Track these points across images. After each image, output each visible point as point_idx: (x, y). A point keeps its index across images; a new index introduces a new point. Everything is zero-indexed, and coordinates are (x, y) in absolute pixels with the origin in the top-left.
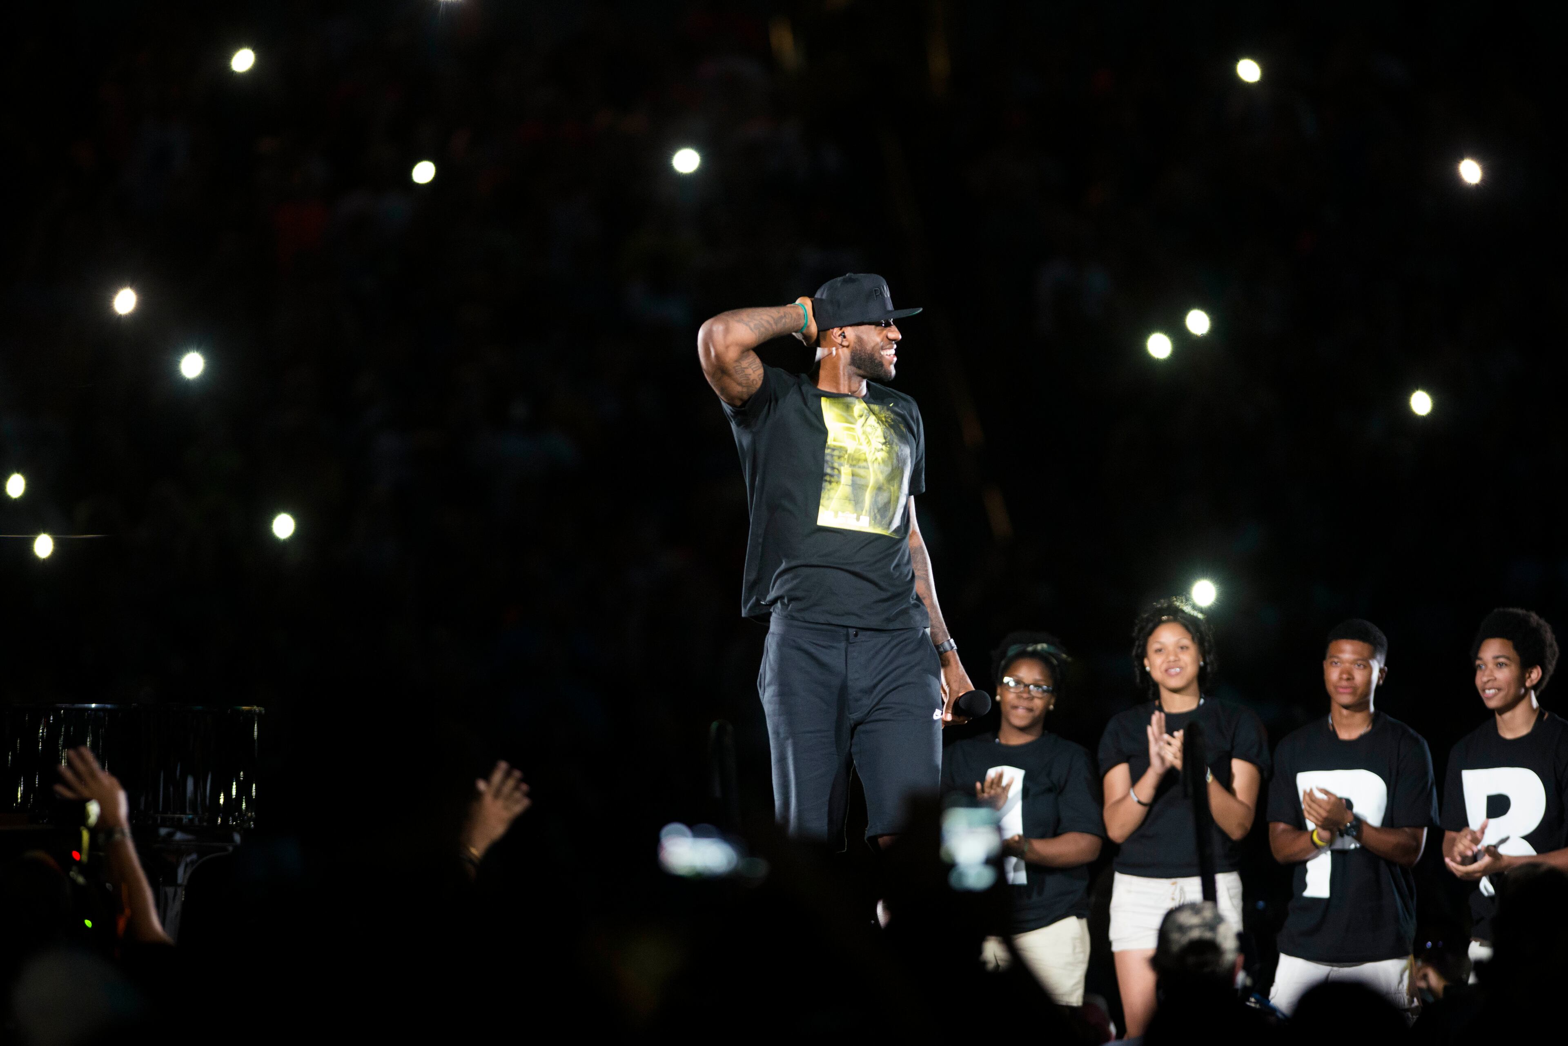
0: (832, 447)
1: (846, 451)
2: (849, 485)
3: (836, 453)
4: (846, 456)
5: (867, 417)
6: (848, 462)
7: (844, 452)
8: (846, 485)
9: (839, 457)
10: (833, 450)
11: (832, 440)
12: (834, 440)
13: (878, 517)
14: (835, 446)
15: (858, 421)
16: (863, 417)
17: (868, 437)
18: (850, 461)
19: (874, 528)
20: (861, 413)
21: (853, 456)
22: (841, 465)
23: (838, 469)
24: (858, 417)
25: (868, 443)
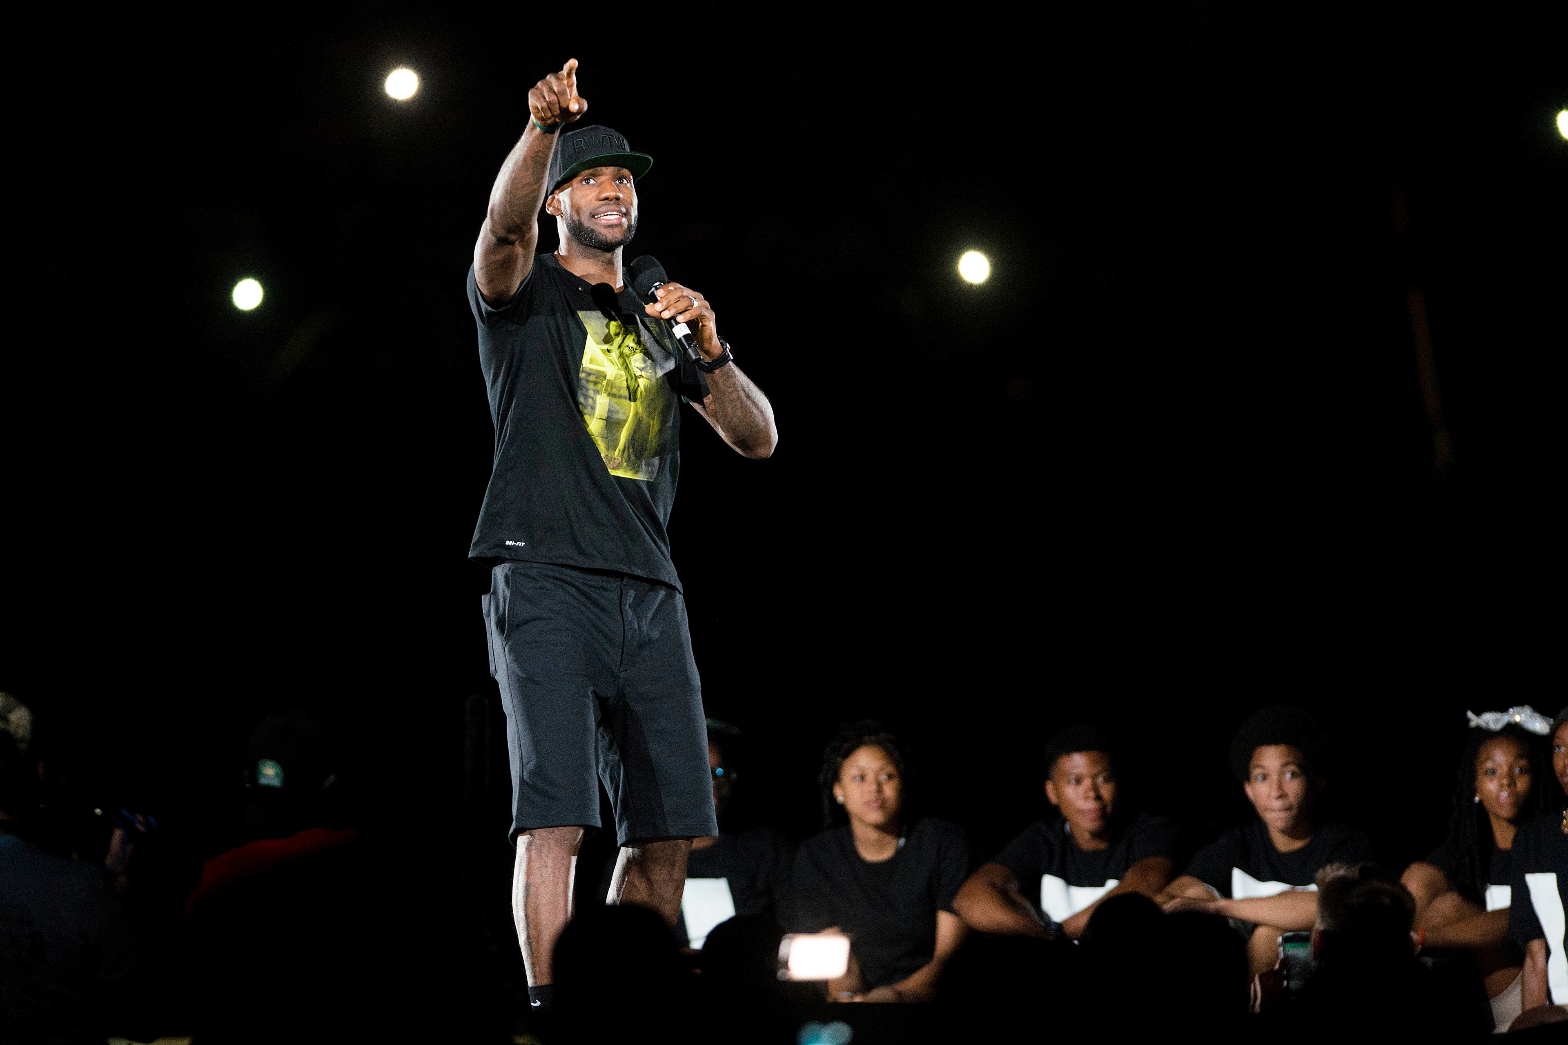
0: (588, 370)
1: (605, 377)
2: (604, 420)
3: (592, 378)
4: (604, 383)
5: (624, 336)
6: (606, 390)
7: (602, 378)
8: (600, 419)
9: (596, 383)
10: (589, 374)
11: (588, 362)
12: (591, 362)
13: (633, 458)
14: (591, 369)
15: (615, 341)
16: (620, 335)
17: (626, 362)
18: (609, 389)
19: (625, 471)
20: (618, 331)
21: (613, 383)
22: (598, 392)
23: (593, 398)
24: (615, 335)
25: (626, 368)
